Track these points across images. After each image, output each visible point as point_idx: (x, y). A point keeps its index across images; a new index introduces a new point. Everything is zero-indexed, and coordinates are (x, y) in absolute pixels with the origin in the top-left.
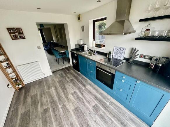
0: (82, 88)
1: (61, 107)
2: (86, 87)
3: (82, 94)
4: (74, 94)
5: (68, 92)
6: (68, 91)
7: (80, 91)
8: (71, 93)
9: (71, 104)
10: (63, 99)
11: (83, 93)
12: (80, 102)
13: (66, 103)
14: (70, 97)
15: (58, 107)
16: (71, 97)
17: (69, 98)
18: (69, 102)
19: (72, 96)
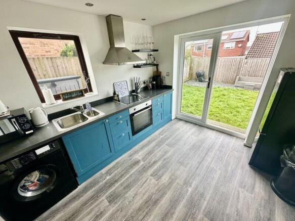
0: (143, 165)
1: (190, 186)
2: (140, 160)
3: (155, 162)
4: (158, 174)
5: (156, 188)
6: (154, 190)
7: (150, 167)
8: (156, 183)
9: (178, 173)
10: (174, 192)
11: (152, 162)
12: (171, 162)
13: (180, 181)
14: (167, 179)
15: (192, 193)
16: (165, 179)
17: (170, 180)
18: (176, 178)
19: (163, 178)
